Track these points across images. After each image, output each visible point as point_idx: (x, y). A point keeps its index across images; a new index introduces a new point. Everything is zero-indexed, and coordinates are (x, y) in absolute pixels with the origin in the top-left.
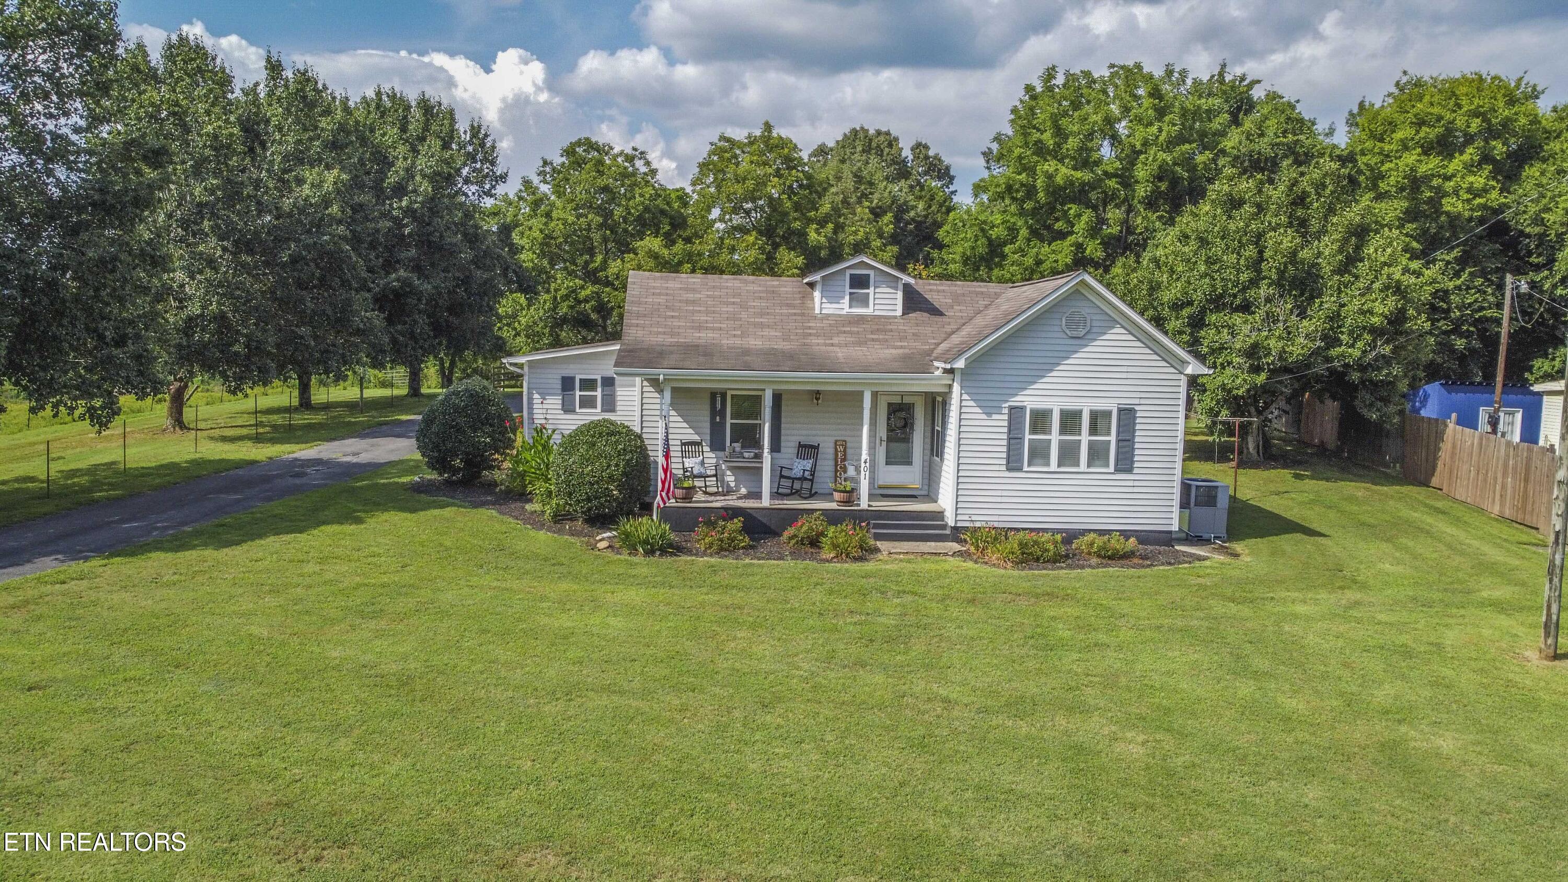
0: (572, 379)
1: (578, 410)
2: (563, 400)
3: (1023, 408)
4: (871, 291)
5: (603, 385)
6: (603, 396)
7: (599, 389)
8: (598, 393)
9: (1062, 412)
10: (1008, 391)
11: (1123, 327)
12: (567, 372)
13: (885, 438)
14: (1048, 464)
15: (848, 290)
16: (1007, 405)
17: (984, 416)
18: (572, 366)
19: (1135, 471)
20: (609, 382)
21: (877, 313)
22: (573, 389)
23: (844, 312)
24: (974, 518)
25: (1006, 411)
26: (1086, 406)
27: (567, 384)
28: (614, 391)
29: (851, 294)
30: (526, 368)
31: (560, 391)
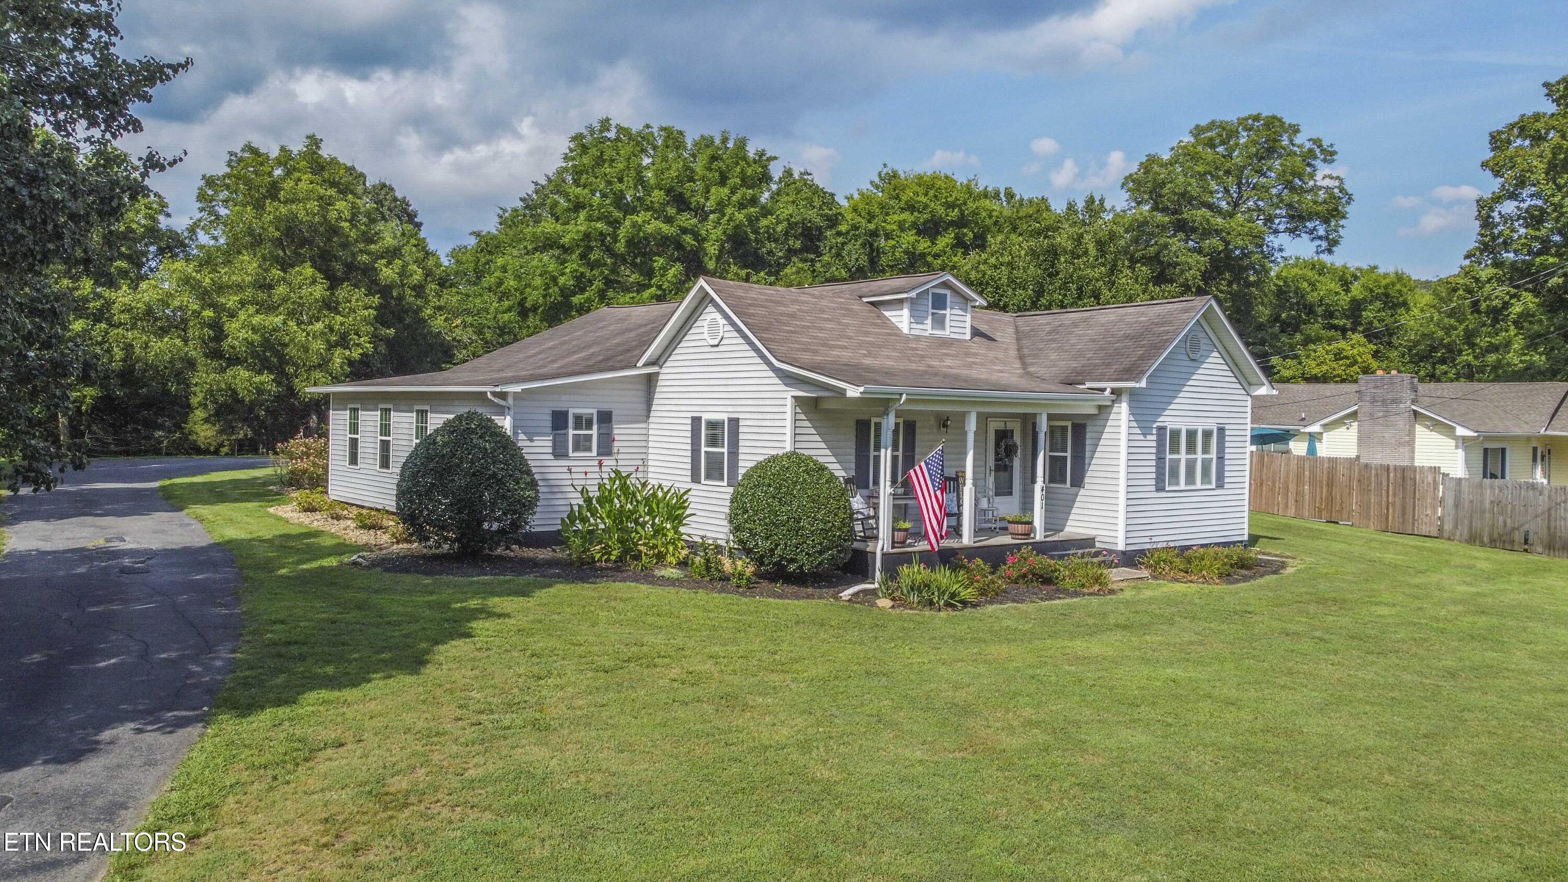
0: (565, 414)
1: (571, 454)
2: (554, 441)
3: (1164, 428)
4: (948, 312)
5: (600, 421)
6: (599, 435)
7: (595, 427)
8: (594, 432)
9: (1187, 431)
10: (1153, 412)
11: (1218, 352)
12: (560, 407)
13: (993, 468)
14: (1178, 484)
15: (931, 311)
16: (1155, 426)
17: (1141, 437)
18: (564, 397)
19: (1226, 486)
20: (605, 418)
21: (953, 336)
22: (566, 427)
23: (927, 334)
24: (1154, 539)
25: (1154, 431)
26: (1200, 426)
27: (559, 420)
28: (611, 429)
29: (933, 314)
30: (510, 401)
31: (549, 430)
